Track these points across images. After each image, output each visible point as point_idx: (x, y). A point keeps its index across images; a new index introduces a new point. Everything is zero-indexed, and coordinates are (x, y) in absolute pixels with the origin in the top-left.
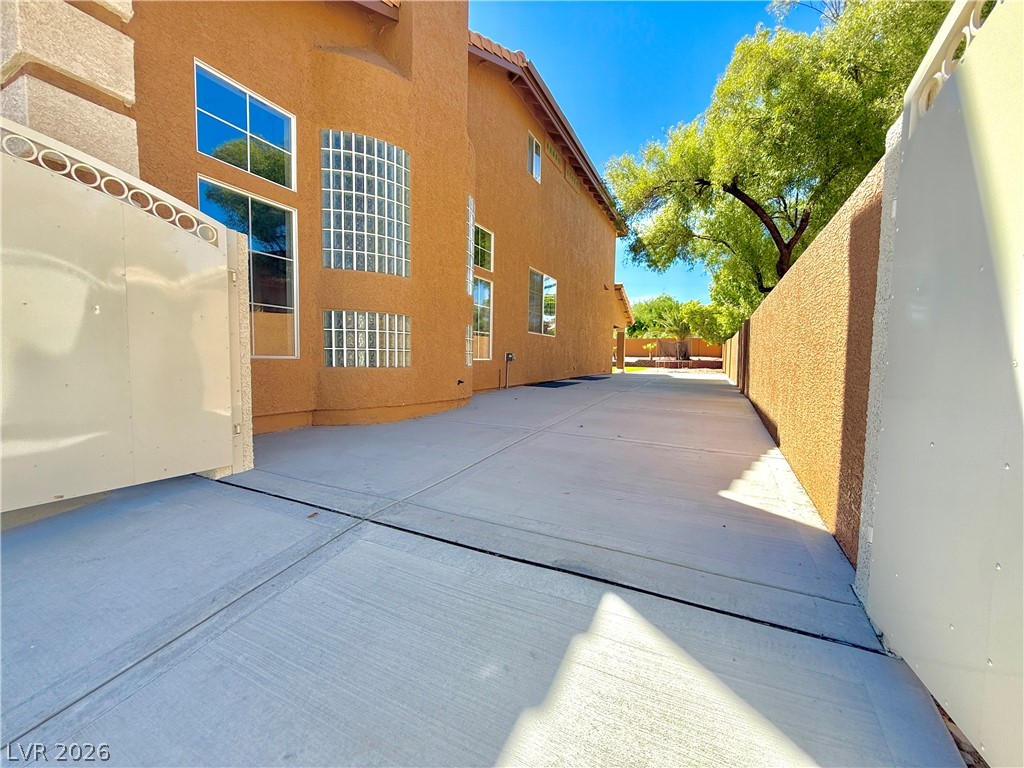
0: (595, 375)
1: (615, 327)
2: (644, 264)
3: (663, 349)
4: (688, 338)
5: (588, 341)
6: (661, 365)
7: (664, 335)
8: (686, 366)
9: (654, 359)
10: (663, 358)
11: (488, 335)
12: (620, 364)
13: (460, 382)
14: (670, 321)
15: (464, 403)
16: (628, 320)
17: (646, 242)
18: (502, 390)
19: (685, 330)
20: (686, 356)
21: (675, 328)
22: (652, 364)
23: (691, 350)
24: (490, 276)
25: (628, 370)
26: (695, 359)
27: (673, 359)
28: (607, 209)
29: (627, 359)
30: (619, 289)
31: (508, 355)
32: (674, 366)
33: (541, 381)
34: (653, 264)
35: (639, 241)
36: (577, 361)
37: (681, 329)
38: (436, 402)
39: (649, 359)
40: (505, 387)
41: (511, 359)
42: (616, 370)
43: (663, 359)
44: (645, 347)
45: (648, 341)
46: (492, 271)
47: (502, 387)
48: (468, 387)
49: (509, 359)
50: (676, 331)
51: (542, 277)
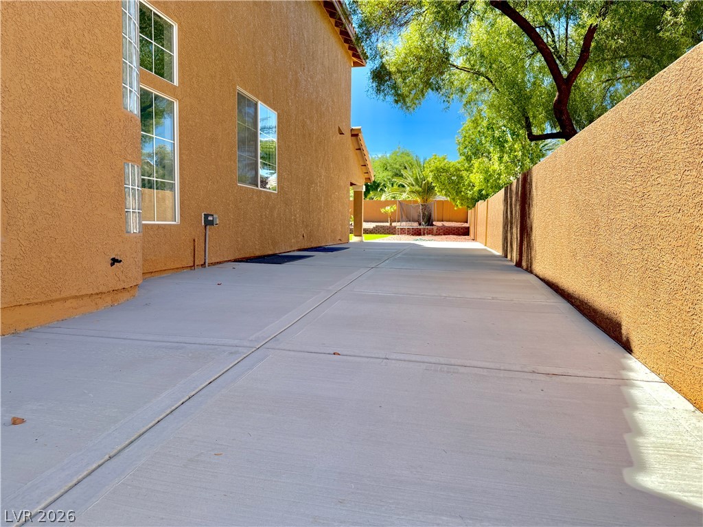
0: (330, 244)
1: (352, 184)
2: (390, 99)
3: (404, 212)
4: (431, 199)
5: (319, 200)
6: (403, 231)
7: (404, 196)
8: (430, 233)
9: (394, 224)
10: (404, 223)
11: (172, 187)
12: (358, 231)
13: (115, 261)
14: (411, 180)
15: (126, 295)
16: (366, 176)
17: (393, 69)
18: (198, 271)
19: (429, 190)
20: (429, 221)
21: (417, 188)
22: (391, 231)
23: (435, 215)
24: (173, 91)
25: (367, 238)
26: (439, 224)
27: (415, 225)
28: (339, 23)
29: (366, 225)
30: (355, 135)
31: (206, 216)
32: (417, 233)
33: (258, 253)
34: (400, 98)
35: (383, 66)
36: (307, 226)
37: (424, 190)
38: (65, 299)
39: (388, 224)
40: (203, 265)
41: (211, 223)
42: (353, 239)
43: (405, 225)
44: (383, 210)
45: (387, 203)
46: (176, 83)
47: (197, 264)
48: (132, 269)
49: (208, 223)
50: (418, 192)
51: (256, 105)
